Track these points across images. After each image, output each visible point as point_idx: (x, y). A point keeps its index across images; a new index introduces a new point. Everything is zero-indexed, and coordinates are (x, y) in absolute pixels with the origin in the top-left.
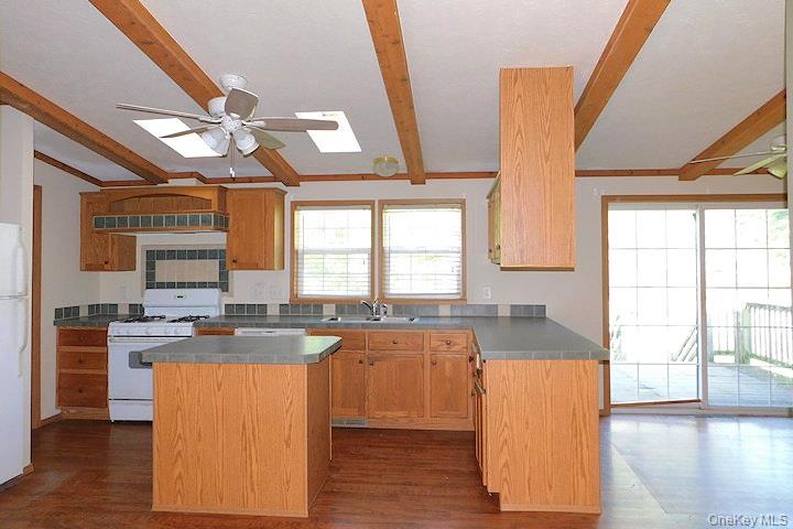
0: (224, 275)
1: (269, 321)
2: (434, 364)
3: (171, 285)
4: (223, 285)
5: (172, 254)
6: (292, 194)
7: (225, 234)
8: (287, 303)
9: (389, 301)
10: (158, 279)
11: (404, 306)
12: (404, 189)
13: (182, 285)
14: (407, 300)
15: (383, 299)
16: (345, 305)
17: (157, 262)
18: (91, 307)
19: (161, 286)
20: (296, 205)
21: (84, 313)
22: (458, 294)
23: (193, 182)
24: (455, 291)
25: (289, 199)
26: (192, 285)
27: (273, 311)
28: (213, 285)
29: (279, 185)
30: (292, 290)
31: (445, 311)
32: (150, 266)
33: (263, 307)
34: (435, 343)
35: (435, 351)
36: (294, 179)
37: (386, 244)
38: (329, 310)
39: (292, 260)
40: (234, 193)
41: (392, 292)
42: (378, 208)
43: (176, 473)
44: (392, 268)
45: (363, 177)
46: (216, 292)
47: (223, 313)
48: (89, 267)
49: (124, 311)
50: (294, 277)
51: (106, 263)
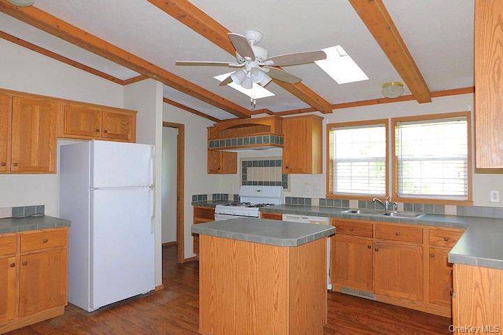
0: (285, 177)
1: (313, 210)
2: (432, 256)
3: (255, 183)
4: (284, 184)
5: (255, 164)
6: (328, 119)
7: (281, 149)
8: (325, 197)
9: (401, 200)
10: (248, 180)
11: (414, 204)
12: (413, 107)
13: (261, 184)
14: (418, 200)
15: (397, 198)
16: (367, 202)
17: (248, 168)
18: (214, 195)
19: (250, 183)
20: (331, 127)
21: (210, 199)
22: (465, 196)
23: (264, 115)
24: (463, 194)
25: (325, 122)
26: (267, 184)
27: (315, 203)
28: (278, 184)
29: (318, 113)
30: (328, 188)
31: (451, 210)
32: (244, 171)
33: (309, 200)
34: (433, 238)
35: (433, 245)
36: (328, 108)
37: (398, 153)
38: (354, 205)
39: (327, 167)
40: (287, 120)
41: (404, 192)
42: (391, 125)
43: (211, 311)
44: (404, 173)
45: (379, 101)
46: (280, 188)
47: (284, 203)
48: (211, 172)
49: (231, 199)
50: (330, 179)
51: (219, 169)
